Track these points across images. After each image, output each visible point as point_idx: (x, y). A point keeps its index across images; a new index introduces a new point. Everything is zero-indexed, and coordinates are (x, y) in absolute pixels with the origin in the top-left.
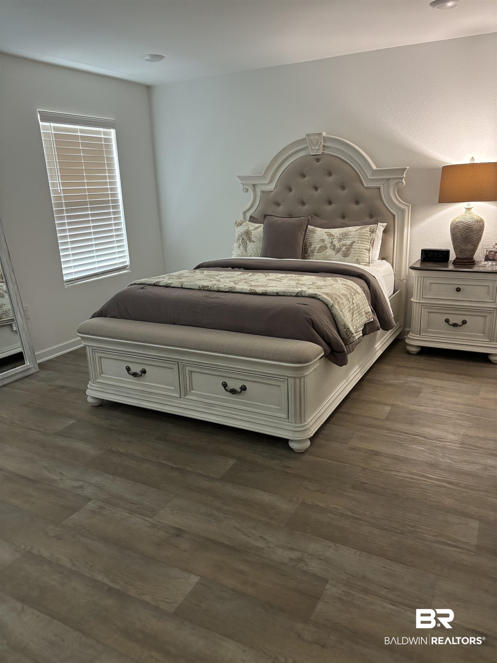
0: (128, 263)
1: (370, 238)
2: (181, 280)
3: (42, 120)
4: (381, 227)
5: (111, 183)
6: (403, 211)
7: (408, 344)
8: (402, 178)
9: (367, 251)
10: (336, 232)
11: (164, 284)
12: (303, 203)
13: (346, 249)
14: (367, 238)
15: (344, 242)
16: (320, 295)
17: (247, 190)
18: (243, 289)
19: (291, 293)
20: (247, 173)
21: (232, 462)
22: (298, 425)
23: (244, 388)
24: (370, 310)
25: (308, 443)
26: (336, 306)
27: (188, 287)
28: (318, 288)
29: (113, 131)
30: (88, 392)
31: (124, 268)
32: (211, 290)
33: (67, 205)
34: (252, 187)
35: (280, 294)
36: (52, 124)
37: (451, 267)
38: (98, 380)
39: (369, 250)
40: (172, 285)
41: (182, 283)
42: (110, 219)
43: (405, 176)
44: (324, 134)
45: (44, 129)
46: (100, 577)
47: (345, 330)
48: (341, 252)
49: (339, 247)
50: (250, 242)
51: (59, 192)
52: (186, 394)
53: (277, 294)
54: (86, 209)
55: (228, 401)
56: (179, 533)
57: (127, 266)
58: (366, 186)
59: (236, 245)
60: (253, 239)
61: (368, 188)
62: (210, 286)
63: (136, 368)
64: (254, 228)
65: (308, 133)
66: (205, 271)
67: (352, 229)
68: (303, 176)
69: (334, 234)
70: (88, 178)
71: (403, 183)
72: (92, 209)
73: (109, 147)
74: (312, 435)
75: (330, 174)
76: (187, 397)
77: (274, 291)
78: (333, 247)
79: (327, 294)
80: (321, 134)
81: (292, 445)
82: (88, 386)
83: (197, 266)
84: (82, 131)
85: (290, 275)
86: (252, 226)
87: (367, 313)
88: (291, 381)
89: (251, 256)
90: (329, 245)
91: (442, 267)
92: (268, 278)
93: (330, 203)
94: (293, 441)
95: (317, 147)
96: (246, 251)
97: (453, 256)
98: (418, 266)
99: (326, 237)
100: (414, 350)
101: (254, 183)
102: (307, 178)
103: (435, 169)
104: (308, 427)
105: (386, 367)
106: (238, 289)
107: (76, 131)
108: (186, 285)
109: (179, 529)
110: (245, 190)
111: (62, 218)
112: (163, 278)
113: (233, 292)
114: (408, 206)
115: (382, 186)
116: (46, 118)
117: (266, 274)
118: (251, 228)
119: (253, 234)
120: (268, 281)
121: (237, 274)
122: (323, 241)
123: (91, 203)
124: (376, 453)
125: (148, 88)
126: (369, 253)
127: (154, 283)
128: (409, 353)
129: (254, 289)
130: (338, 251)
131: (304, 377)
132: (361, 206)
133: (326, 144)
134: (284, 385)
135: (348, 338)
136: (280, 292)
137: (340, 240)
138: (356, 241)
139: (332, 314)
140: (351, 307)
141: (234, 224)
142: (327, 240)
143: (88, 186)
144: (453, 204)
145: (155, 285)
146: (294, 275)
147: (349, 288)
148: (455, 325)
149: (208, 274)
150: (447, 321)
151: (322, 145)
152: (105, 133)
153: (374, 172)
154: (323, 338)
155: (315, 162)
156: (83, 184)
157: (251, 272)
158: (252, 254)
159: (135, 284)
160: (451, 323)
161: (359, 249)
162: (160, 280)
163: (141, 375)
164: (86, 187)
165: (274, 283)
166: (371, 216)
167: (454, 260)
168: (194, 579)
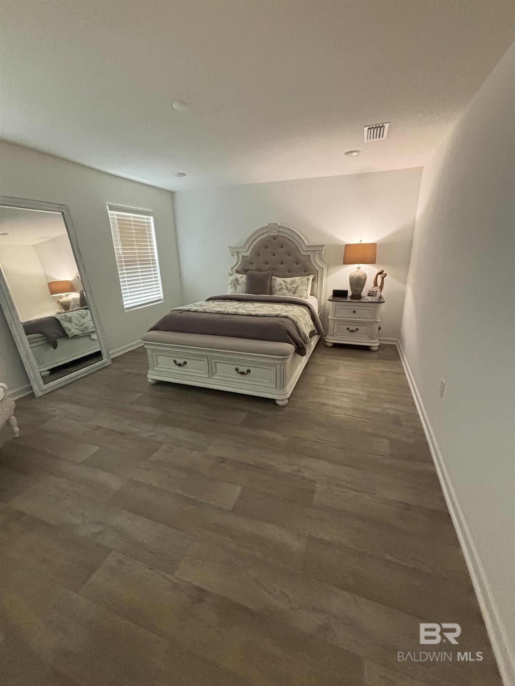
0: (162, 297)
1: (307, 283)
2: (203, 308)
3: (110, 210)
4: (311, 277)
5: (152, 249)
6: (322, 269)
7: (326, 342)
8: (322, 250)
9: (306, 291)
10: (288, 280)
11: (194, 310)
12: (267, 263)
13: (294, 289)
14: (305, 283)
15: (293, 286)
16: (289, 316)
17: (233, 255)
18: (243, 313)
19: (273, 315)
20: (234, 245)
21: (244, 414)
22: (282, 391)
23: (249, 371)
24: (313, 324)
25: (287, 401)
26: (299, 322)
27: (209, 312)
28: (286, 312)
29: (152, 218)
30: (149, 376)
31: (160, 300)
32: (223, 313)
33: (125, 262)
34: (237, 253)
35: (266, 315)
36: (116, 213)
37: (349, 299)
38: (155, 369)
39: (307, 290)
40: (199, 311)
41: (205, 309)
42: (151, 271)
43: (324, 249)
44: (279, 224)
45: (111, 215)
46: (180, 492)
47: (304, 336)
48: (291, 291)
49: (290, 288)
50: (238, 285)
51: (121, 253)
52: (212, 375)
53: (264, 316)
54: (137, 264)
55: (239, 379)
56: (223, 460)
57: (162, 299)
58: (302, 254)
59: (229, 287)
60: (240, 283)
61: (303, 255)
62: (223, 311)
63: (181, 361)
64: (240, 277)
65: (270, 223)
66: (215, 302)
67: (297, 278)
68: (267, 247)
69: (287, 281)
70: (138, 245)
71: (323, 253)
72: (140, 264)
73: (149, 227)
74: (289, 396)
75: (282, 247)
76: (213, 377)
77: (262, 314)
78: (287, 289)
79: (292, 315)
80: (277, 224)
81: (278, 402)
82: (149, 372)
83: (208, 299)
84: (134, 217)
85: (267, 304)
86: (239, 276)
87: (311, 326)
88: (278, 366)
89: (239, 293)
90: (284, 287)
91: (344, 299)
92: (254, 306)
93: (282, 263)
94: (278, 400)
95: (275, 232)
96: (236, 290)
97: (350, 293)
98: (331, 299)
99: (282, 282)
100: (331, 345)
101: (237, 251)
102: (268, 249)
103: (340, 246)
104: (287, 392)
105: (317, 355)
106: (240, 313)
107: (130, 217)
108: (207, 310)
109: (223, 458)
110: (232, 255)
111: (122, 270)
112: (191, 306)
113: (237, 315)
114: (325, 266)
115: (311, 254)
116: (112, 208)
117: (253, 304)
118: (239, 277)
119: (240, 280)
120: (256, 308)
121: (235, 304)
122: (281, 285)
123: (140, 261)
124: (324, 404)
125: (172, 193)
126: (307, 292)
127: (187, 309)
128: (327, 346)
129: (250, 312)
130: (290, 290)
131: (286, 364)
132: (299, 265)
133: (279, 230)
134: (274, 370)
135: (305, 340)
136: (266, 314)
137: (291, 284)
138: (300, 285)
139: (297, 327)
140: (305, 323)
141: (228, 275)
142: (283, 284)
143: (137, 250)
144: (350, 265)
145: (187, 311)
146: (269, 304)
147: (302, 312)
148: (352, 331)
149: (217, 304)
150: (348, 329)
151: (277, 231)
152: (147, 219)
153: (307, 247)
154: (294, 341)
155: (273, 240)
156: (134, 249)
157: (243, 302)
158: (240, 292)
159: (175, 310)
160: (350, 330)
161: (302, 289)
162: (190, 307)
163: (183, 365)
164: (137, 251)
165: (258, 309)
166: (305, 271)
167: (351, 296)
168: (239, 489)
